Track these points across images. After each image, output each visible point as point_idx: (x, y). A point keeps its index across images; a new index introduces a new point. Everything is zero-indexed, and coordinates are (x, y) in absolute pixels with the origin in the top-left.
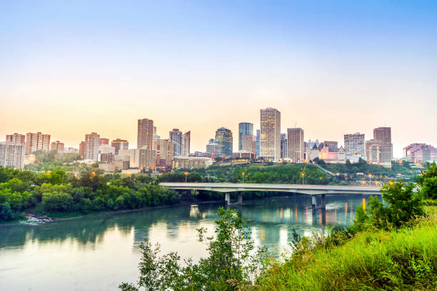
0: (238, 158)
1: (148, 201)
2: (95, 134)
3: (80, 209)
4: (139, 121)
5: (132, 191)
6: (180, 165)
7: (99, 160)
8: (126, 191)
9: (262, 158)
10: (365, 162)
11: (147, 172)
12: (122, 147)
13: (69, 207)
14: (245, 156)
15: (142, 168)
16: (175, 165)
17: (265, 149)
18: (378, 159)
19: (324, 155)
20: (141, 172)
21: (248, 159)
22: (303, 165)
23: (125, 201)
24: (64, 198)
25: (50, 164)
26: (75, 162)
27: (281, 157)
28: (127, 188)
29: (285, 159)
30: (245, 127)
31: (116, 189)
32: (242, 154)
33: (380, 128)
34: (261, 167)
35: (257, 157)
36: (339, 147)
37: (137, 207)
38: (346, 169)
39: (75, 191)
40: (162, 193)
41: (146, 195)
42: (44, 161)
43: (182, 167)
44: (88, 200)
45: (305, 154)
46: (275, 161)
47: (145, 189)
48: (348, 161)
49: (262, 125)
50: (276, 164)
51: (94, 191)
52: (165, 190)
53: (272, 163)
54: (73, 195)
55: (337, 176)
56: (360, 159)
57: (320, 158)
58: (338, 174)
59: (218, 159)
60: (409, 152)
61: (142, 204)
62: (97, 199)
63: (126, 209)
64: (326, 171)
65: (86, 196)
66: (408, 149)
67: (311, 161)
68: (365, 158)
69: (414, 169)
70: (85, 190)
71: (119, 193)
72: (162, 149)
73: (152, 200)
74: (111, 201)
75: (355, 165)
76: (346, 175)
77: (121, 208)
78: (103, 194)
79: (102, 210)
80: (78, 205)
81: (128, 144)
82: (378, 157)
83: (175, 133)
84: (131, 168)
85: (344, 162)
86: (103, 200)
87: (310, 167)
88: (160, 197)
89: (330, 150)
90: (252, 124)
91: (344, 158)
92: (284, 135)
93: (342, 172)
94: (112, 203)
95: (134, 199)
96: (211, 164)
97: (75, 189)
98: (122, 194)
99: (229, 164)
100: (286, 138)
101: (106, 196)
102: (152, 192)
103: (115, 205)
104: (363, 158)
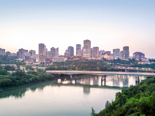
0: (76, 58)
1: (41, 79)
2: (23, 49)
3: (15, 85)
4: (39, 44)
5: (35, 76)
6: (55, 60)
7: (24, 59)
8: (33, 76)
9: (84, 58)
10: (120, 59)
11: (42, 64)
12: (33, 53)
13: (11, 84)
14: (78, 57)
15: (40, 62)
16: (53, 60)
17: (85, 54)
18: (124, 58)
19: (106, 56)
20: (40, 63)
21: (79, 58)
22: (99, 60)
23: (32, 80)
24: (8, 81)
25: (5, 61)
26: (15, 59)
27: (91, 57)
28: (33, 75)
29: (92, 58)
30: (78, 46)
31: (29, 75)
32: (77, 56)
33: (125, 47)
34: (84, 61)
35: (82, 57)
36: (111, 54)
37: (37, 82)
38: (113, 62)
39: (13, 78)
40: (47, 76)
41: (41, 77)
42: (3, 59)
43: (56, 61)
44: (18, 81)
45: (99, 56)
46: (89, 59)
47: (40, 75)
48: (114, 59)
49: (84, 46)
50: (89, 60)
51: (20, 77)
52: (48, 74)
53: (88, 60)
54: (12, 79)
55: (110, 64)
56: (118, 58)
57: (104, 58)
58: (111, 64)
59: (69, 58)
60: (134, 55)
61: (39, 80)
62: (22, 80)
63: (33, 83)
64: (106, 62)
65: (17, 79)
66: (134, 54)
67: (101, 59)
68: (120, 58)
69: (136, 61)
70: (17, 77)
71: (30, 77)
72: (48, 55)
73: (43, 79)
74: (27, 81)
75: (116, 60)
76: (113, 64)
77: (31, 82)
78: (24, 78)
79: (24, 84)
80: (14, 83)
81: (35, 52)
82: (124, 57)
83: (53, 49)
84: (36, 62)
85: (113, 59)
86: (24, 80)
87: (101, 61)
88: (46, 77)
89: (108, 55)
90: (81, 45)
91: (113, 58)
92: (92, 48)
93: (112, 63)
94: (28, 81)
95: (36, 79)
96: (66, 60)
97: (13, 77)
98: (32, 77)
99: (72, 60)
100: (93, 49)
101: (25, 78)
102: (43, 76)
103: (29, 82)
104: (119, 57)
